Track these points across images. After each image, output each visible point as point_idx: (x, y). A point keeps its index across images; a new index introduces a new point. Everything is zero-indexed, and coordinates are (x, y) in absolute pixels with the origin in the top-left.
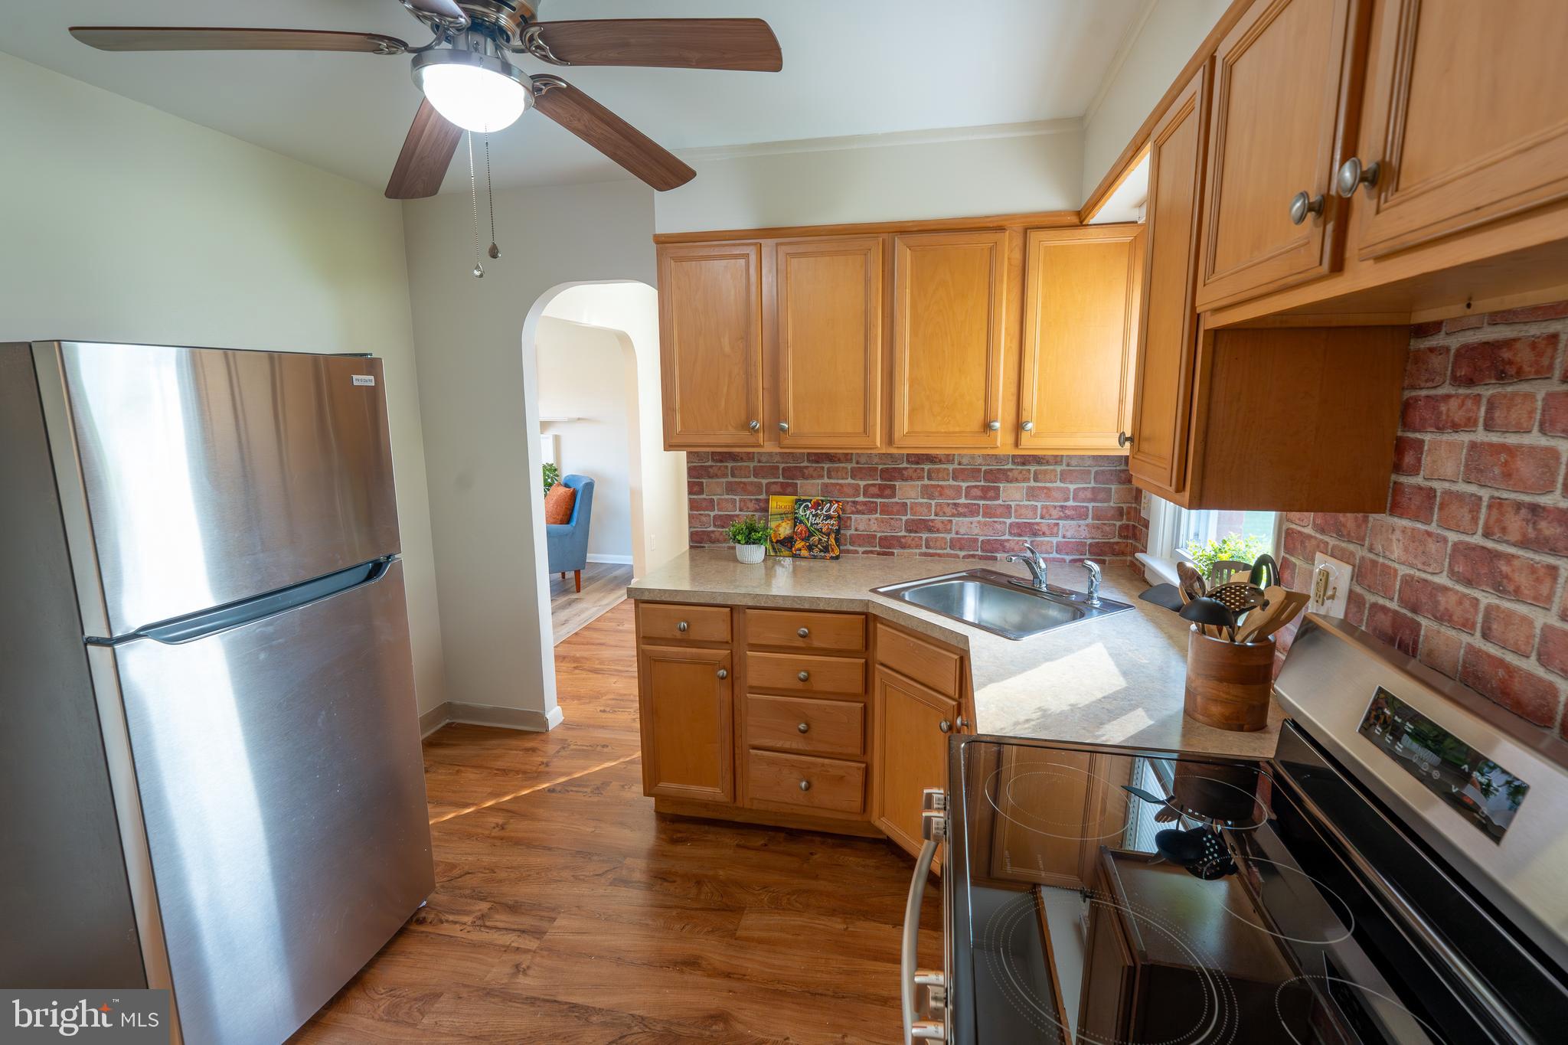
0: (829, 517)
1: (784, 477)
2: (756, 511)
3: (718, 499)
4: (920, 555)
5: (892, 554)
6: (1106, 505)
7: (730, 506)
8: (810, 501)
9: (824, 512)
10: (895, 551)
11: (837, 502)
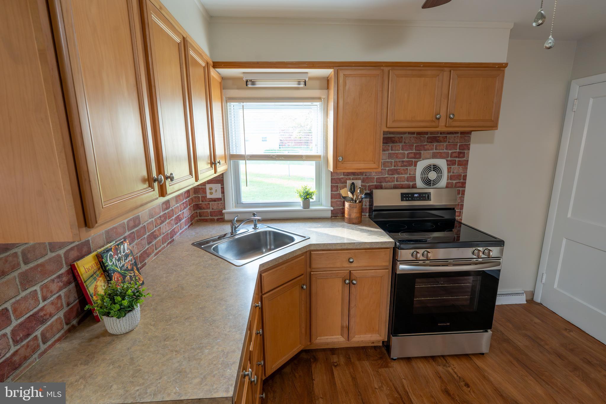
0: (127, 256)
3: (13, 305)
7: (31, 303)
9: (122, 253)
11: (125, 241)
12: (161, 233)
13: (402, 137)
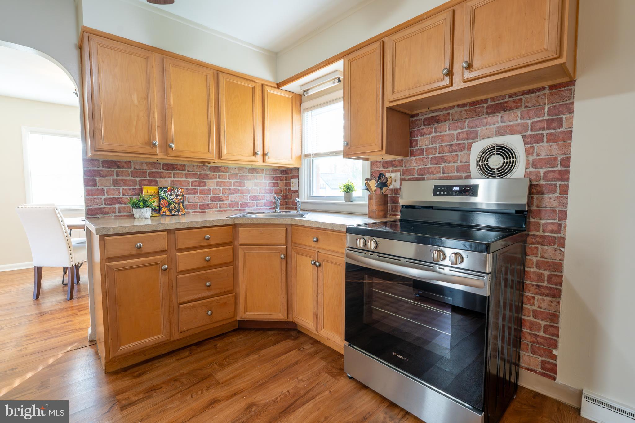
0: (177, 196)
1: (149, 177)
2: (133, 195)
3: (107, 189)
4: (217, 212)
5: (206, 212)
6: (277, 188)
7: (116, 193)
8: (167, 188)
9: (175, 193)
10: (207, 210)
11: (181, 188)
12: (229, 199)
13: (449, 114)
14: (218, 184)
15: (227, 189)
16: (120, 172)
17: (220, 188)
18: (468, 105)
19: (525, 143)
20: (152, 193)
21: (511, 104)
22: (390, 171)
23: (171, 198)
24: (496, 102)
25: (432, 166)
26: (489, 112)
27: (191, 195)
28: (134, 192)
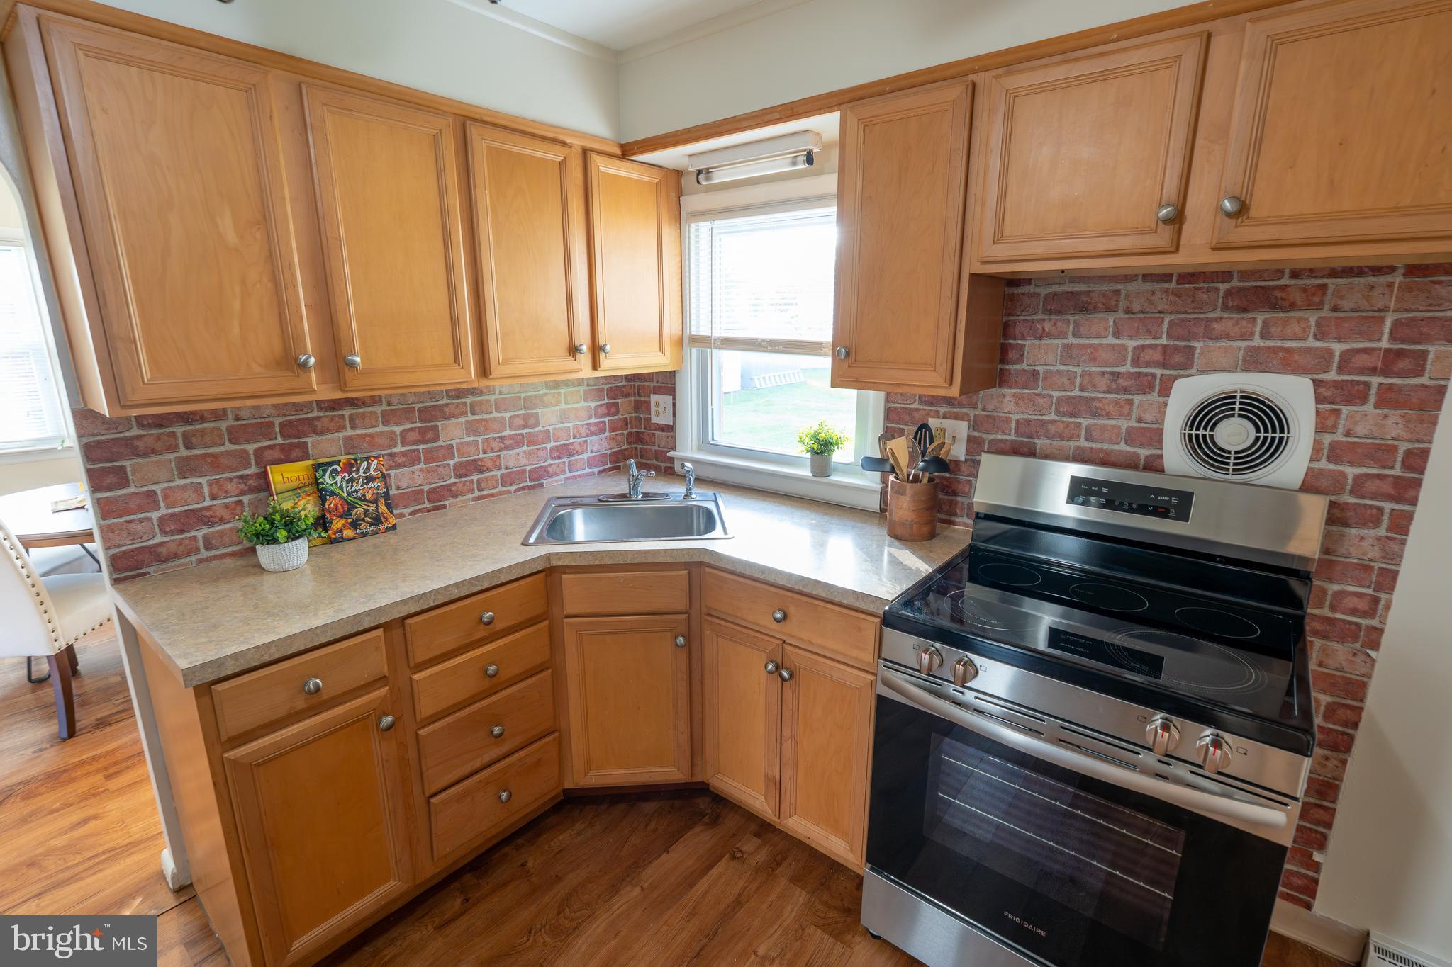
0: (369, 479)
1: (283, 436)
2: (242, 493)
3: (164, 490)
4: (473, 501)
5: (444, 507)
6: (616, 417)
7: (191, 495)
8: (338, 463)
9: (361, 473)
10: (447, 502)
11: (376, 457)
12: (500, 465)
13: (1118, 292)
14: (472, 429)
15: (495, 439)
16: (194, 435)
17: (477, 438)
18: (1175, 278)
19: (1319, 399)
20: (298, 482)
21: (1298, 298)
22: (941, 414)
23: (353, 489)
24: (1255, 284)
25: (1058, 418)
26: (1230, 304)
27: (404, 470)
28: (246, 484)
